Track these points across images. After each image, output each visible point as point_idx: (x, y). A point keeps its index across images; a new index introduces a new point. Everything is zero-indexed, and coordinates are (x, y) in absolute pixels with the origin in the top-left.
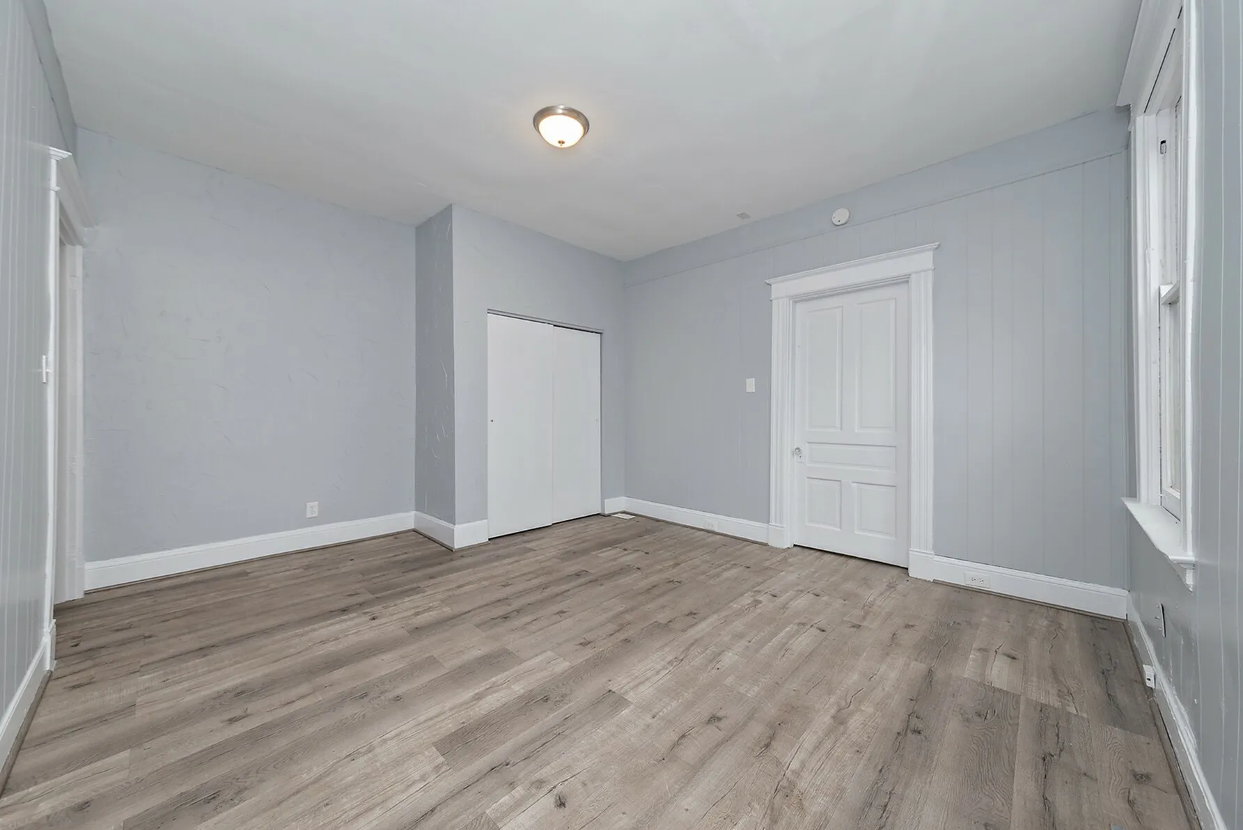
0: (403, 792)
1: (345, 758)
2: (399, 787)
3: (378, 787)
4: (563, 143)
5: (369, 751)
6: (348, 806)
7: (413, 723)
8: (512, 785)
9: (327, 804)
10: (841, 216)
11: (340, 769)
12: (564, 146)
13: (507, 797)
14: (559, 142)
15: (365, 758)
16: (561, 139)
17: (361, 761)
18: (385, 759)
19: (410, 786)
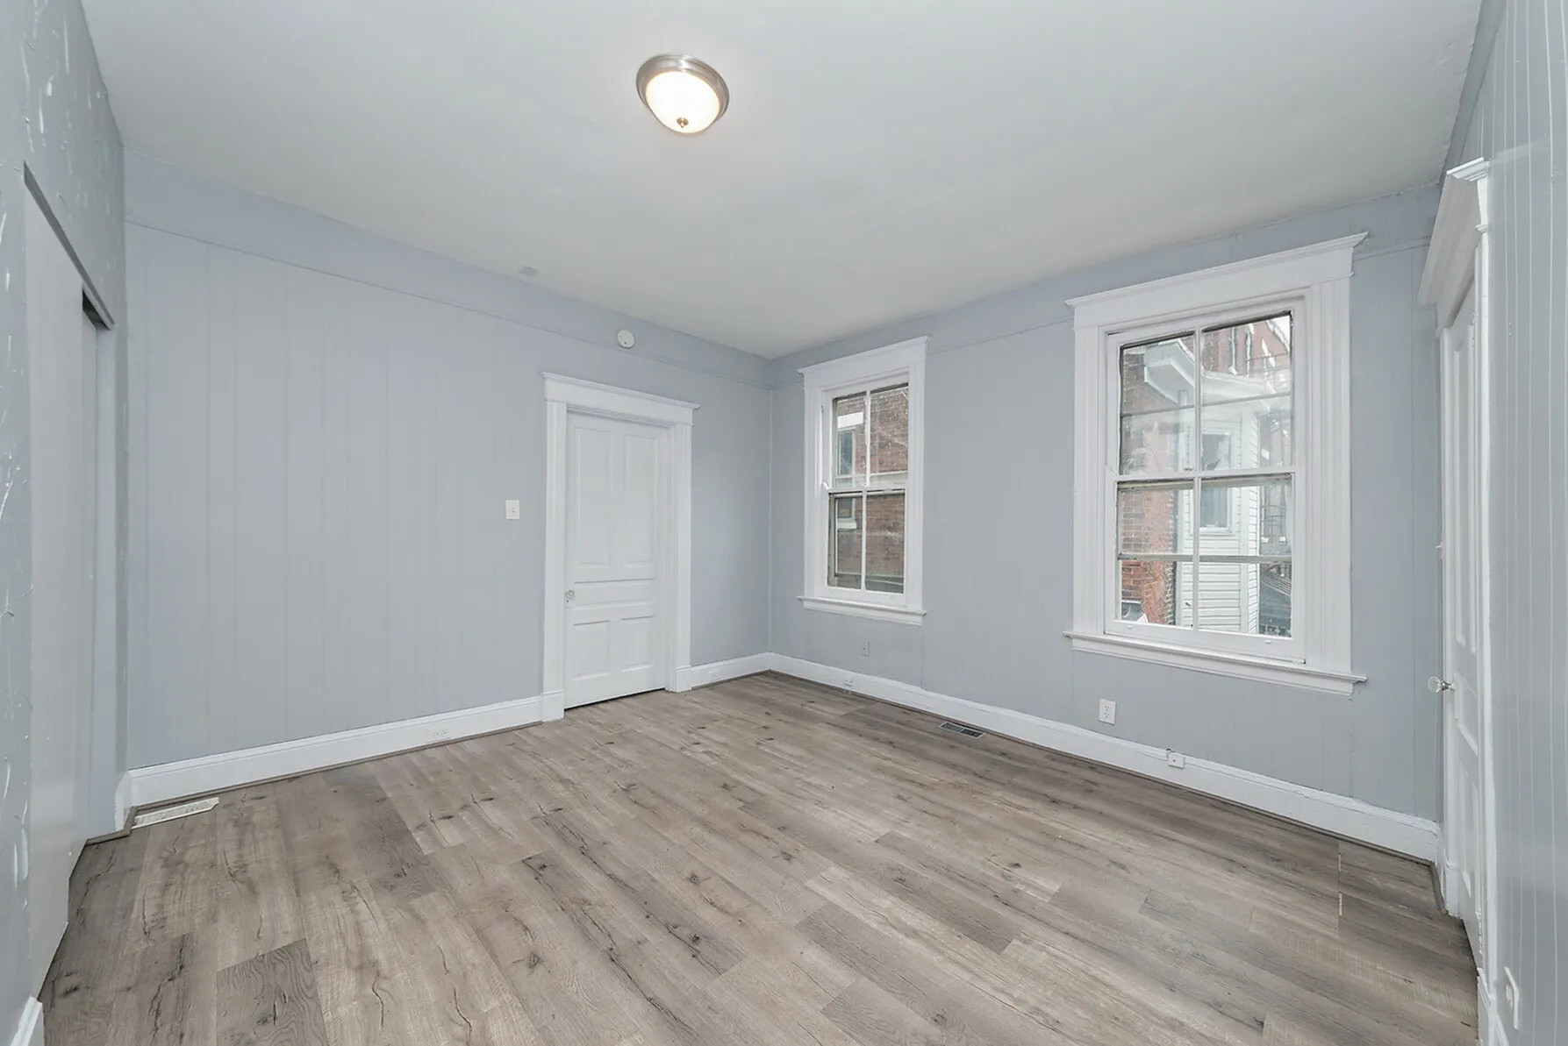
0: (1065, 960)
1: (1060, 1032)
2: (1063, 966)
3: (1074, 982)
4: (686, 123)
5: (1038, 1011)
6: (1106, 999)
7: (978, 983)
8: (1016, 891)
9: (1116, 1018)
10: (626, 338)
11: (1076, 1029)
12: (686, 130)
13: (1028, 892)
14: (679, 121)
15: (1048, 1010)
16: (683, 116)
17: (1053, 1013)
18: (1040, 990)
19: (1056, 957)
